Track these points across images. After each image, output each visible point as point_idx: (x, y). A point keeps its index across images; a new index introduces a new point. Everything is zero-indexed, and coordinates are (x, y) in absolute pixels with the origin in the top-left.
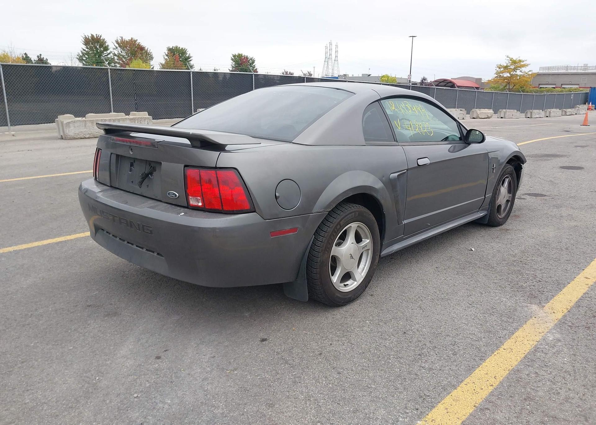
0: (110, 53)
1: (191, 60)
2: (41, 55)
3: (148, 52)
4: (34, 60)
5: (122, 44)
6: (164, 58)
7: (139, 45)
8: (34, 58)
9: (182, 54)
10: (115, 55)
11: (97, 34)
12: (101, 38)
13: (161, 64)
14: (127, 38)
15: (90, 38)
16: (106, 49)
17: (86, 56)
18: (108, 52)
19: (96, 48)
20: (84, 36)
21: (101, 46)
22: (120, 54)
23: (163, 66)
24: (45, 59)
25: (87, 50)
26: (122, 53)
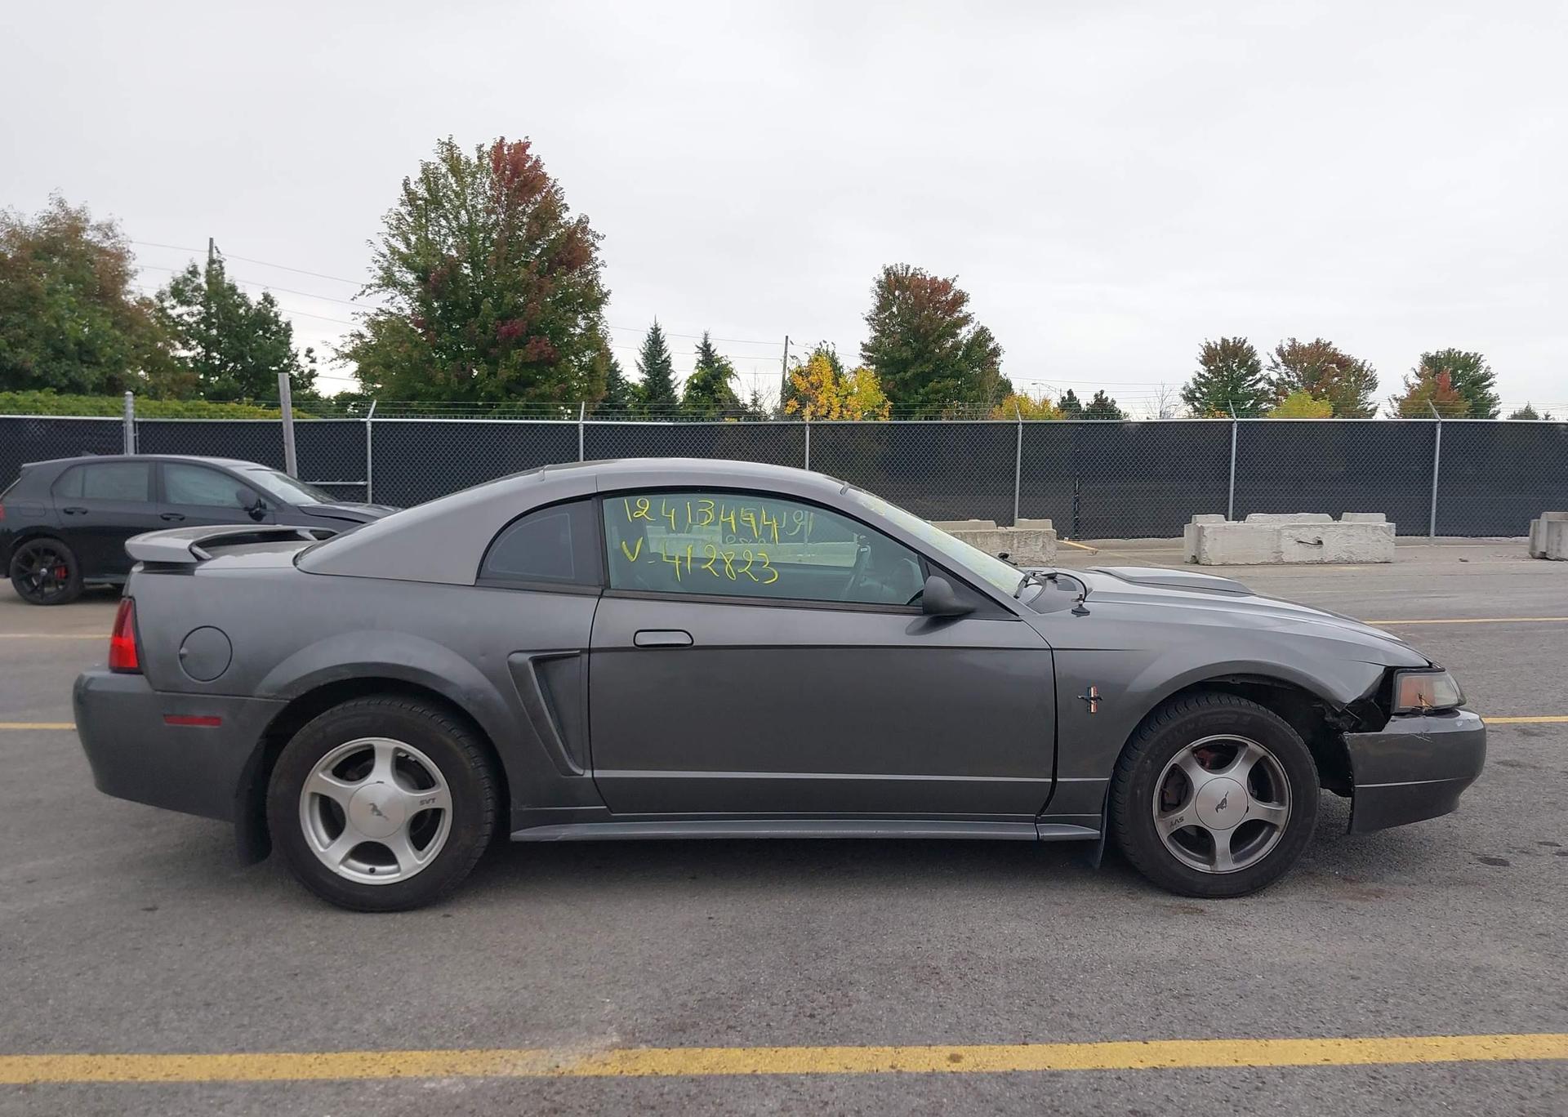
0: (1260, 380)
1: (1490, 385)
2: (1102, 392)
3: (1365, 369)
4: (1088, 404)
5: (1293, 356)
6: (1407, 382)
7: (1335, 354)
8: (1085, 399)
9: (1464, 369)
10: (1271, 383)
11: (1235, 338)
12: (1245, 346)
13: (1396, 399)
14: (1306, 340)
15: (1218, 348)
16: (1254, 369)
17: (1204, 390)
18: (1258, 376)
19: (1229, 368)
20: (1204, 344)
21: (1241, 365)
22: (1283, 379)
23: (1405, 405)
24: (1109, 401)
25: (1207, 375)
26: (1289, 376)
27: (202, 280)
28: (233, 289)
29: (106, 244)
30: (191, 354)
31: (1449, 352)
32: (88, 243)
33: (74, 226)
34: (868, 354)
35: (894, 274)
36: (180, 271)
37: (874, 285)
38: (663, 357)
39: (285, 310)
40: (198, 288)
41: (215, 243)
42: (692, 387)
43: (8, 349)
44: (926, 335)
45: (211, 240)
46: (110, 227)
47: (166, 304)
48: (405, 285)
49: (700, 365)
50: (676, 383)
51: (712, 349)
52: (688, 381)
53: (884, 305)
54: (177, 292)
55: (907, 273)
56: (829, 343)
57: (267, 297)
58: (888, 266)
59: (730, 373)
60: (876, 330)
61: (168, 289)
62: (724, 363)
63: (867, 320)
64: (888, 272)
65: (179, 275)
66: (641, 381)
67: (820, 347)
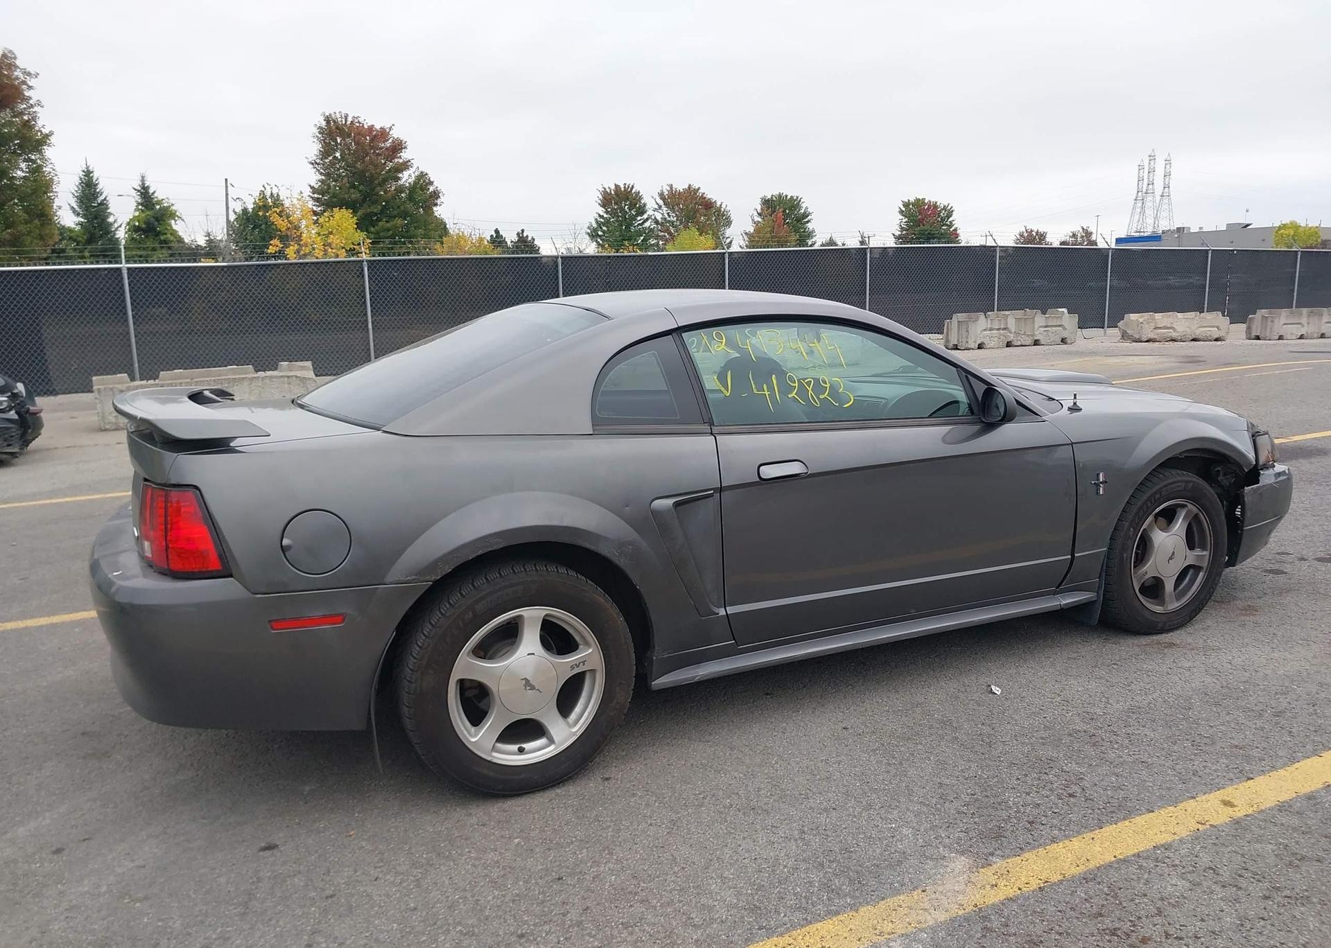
0: (647, 219)
1: (808, 222)
2: (523, 231)
3: (722, 210)
4: (512, 242)
5: (671, 199)
6: (753, 220)
7: (703, 197)
8: (510, 237)
9: (790, 210)
10: (657, 222)
11: (625, 184)
12: (633, 191)
13: (746, 234)
14: (680, 186)
15: (613, 192)
16: (642, 211)
17: (604, 228)
18: (645, 216)
19: (622, 210)
20: (601, 189)
21: (632, 206)
22: (665, 219)
23: (752, 239)
24: (530, 239)
25: (605, 216)
26: (669, 216)
31: (780, 196)
34: (316, 196)
35: (334, 121)
37: (316, 131)
38: (100, 200)
42: (133, 229)
44: (372, 178)
49: (140, 207)
50: (116, 225)
51: (151, 191)
52: (128, 224)
53: (326, 151)
55: (346, 121)
56: (273, 185)
58: (327, 114)
59: (173, 215)
60: (321, 174)
62: (165, 205)
63: (312, 164)
64: (328, 120)
66: (77, 225)
67: (263, 189)
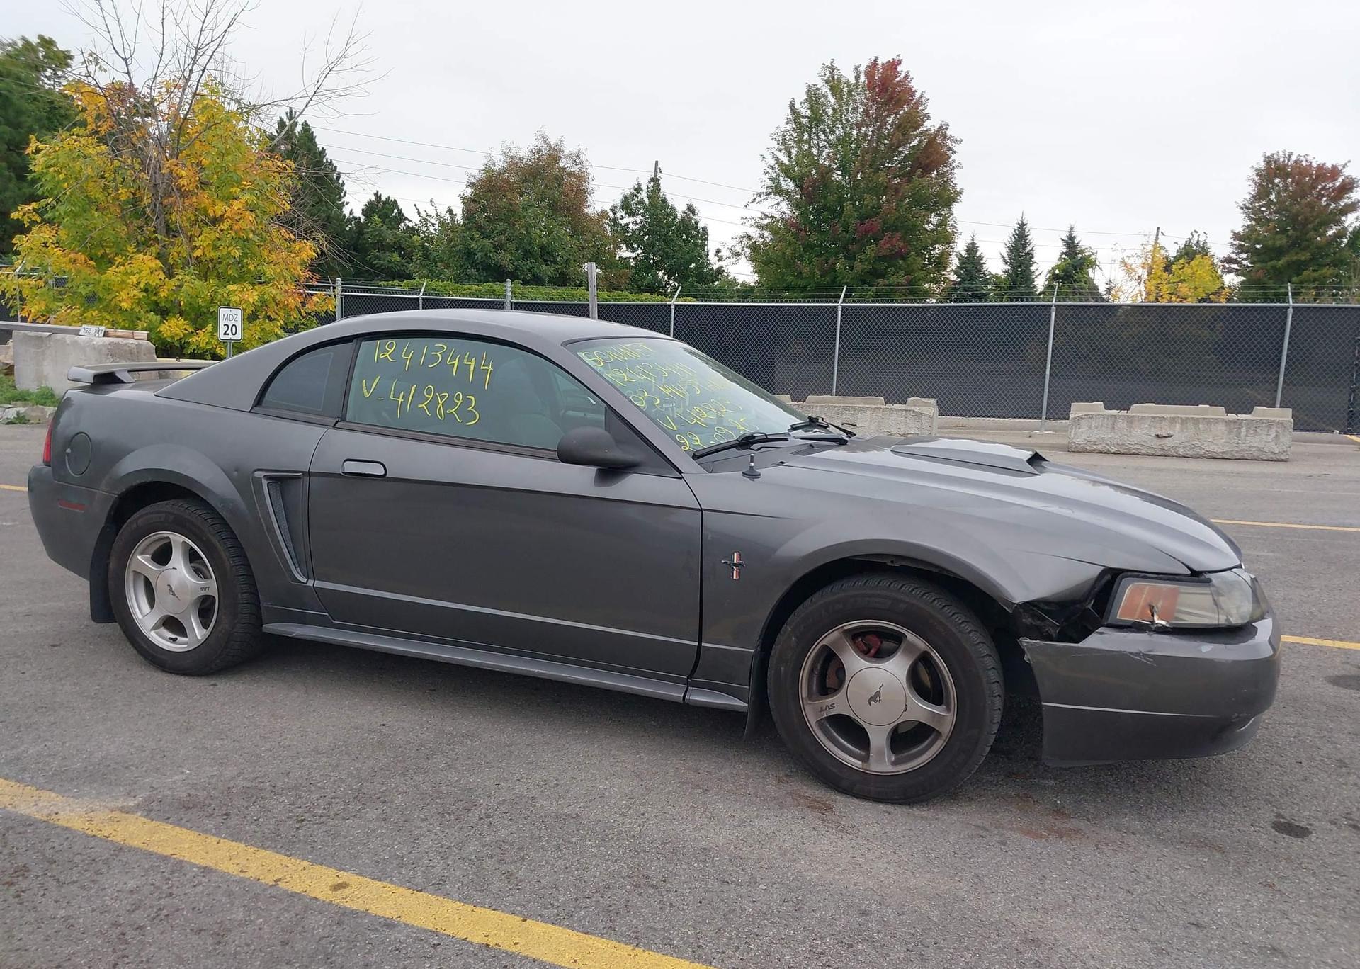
27: (644, 195)
28: (664, 201)
29: (575, 169)
30: (634, 255)
32: (564, 169)
33: (554, 156)
34: (1236, 242)
35: (1275, 162)
36: (629, 188)
37: (1252, 173)
38: (1027, 250)
39: (704, 218)
40: (641, 202)
41: (659, 165)
42: (1054, 277)
43: (493, 250)
44: (1305, 225)
45: (657, 162)
46: (578, 156)
47: (618, 215)
48: (787, 192)
49: (1064, 256)
50: (1037, 273)
51: (1076, 241)
52: (1050, 272)
53: (1262, 193)
54: (626, 205)
55: (1289, 160)
56: (1201, 232)
57: (691, 209)
58: (1269, 154)
59: (1092, 264)
60: (1251, 219)
61: (620, 204)
62: (1087, 254)
63: (1242, 208)
64: (1268, 161)
65: (627, 192)
66: (1004, 272)
67: (1191, 237)
